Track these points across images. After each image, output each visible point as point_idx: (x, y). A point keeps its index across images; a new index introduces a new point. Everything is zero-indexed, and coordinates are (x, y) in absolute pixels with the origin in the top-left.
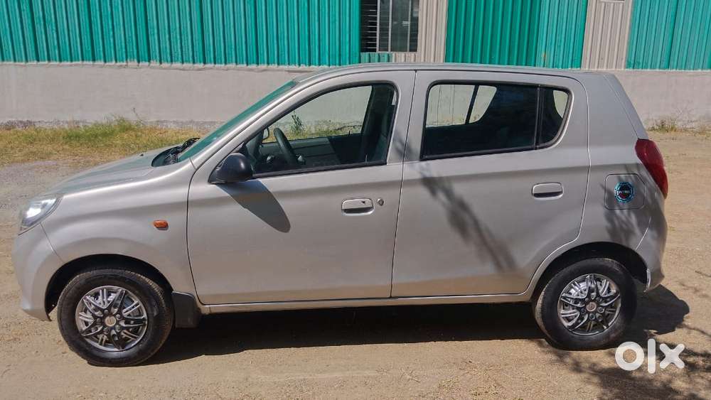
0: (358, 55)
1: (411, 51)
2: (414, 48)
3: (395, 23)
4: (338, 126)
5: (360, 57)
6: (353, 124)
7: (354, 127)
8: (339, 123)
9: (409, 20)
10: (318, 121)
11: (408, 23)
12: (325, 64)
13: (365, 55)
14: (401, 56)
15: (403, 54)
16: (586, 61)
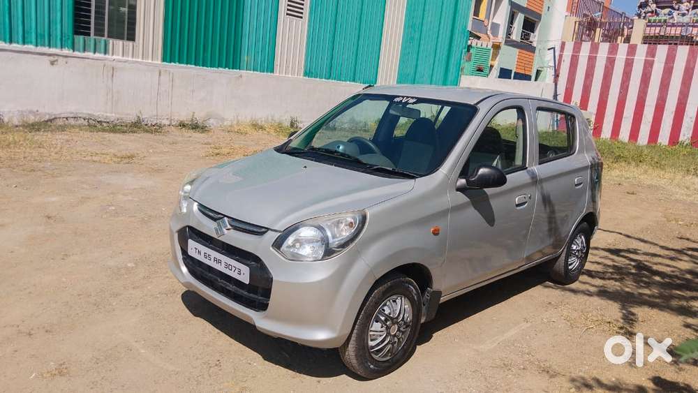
0: (71, 38)
1: (128, 39)
2: (131, 37)
3: (112, 7)
4: (47, 118)
5: (73, 40)
6: (66, 115)
7: (67, 118)
8: (49, 114)
9: (127, 6)
10: (22, 111)
11: (125, 10)
12: (31, 43)
13: (80, 39)
14: (119, 44)
15: (120, 42)
16: (277, 69)
